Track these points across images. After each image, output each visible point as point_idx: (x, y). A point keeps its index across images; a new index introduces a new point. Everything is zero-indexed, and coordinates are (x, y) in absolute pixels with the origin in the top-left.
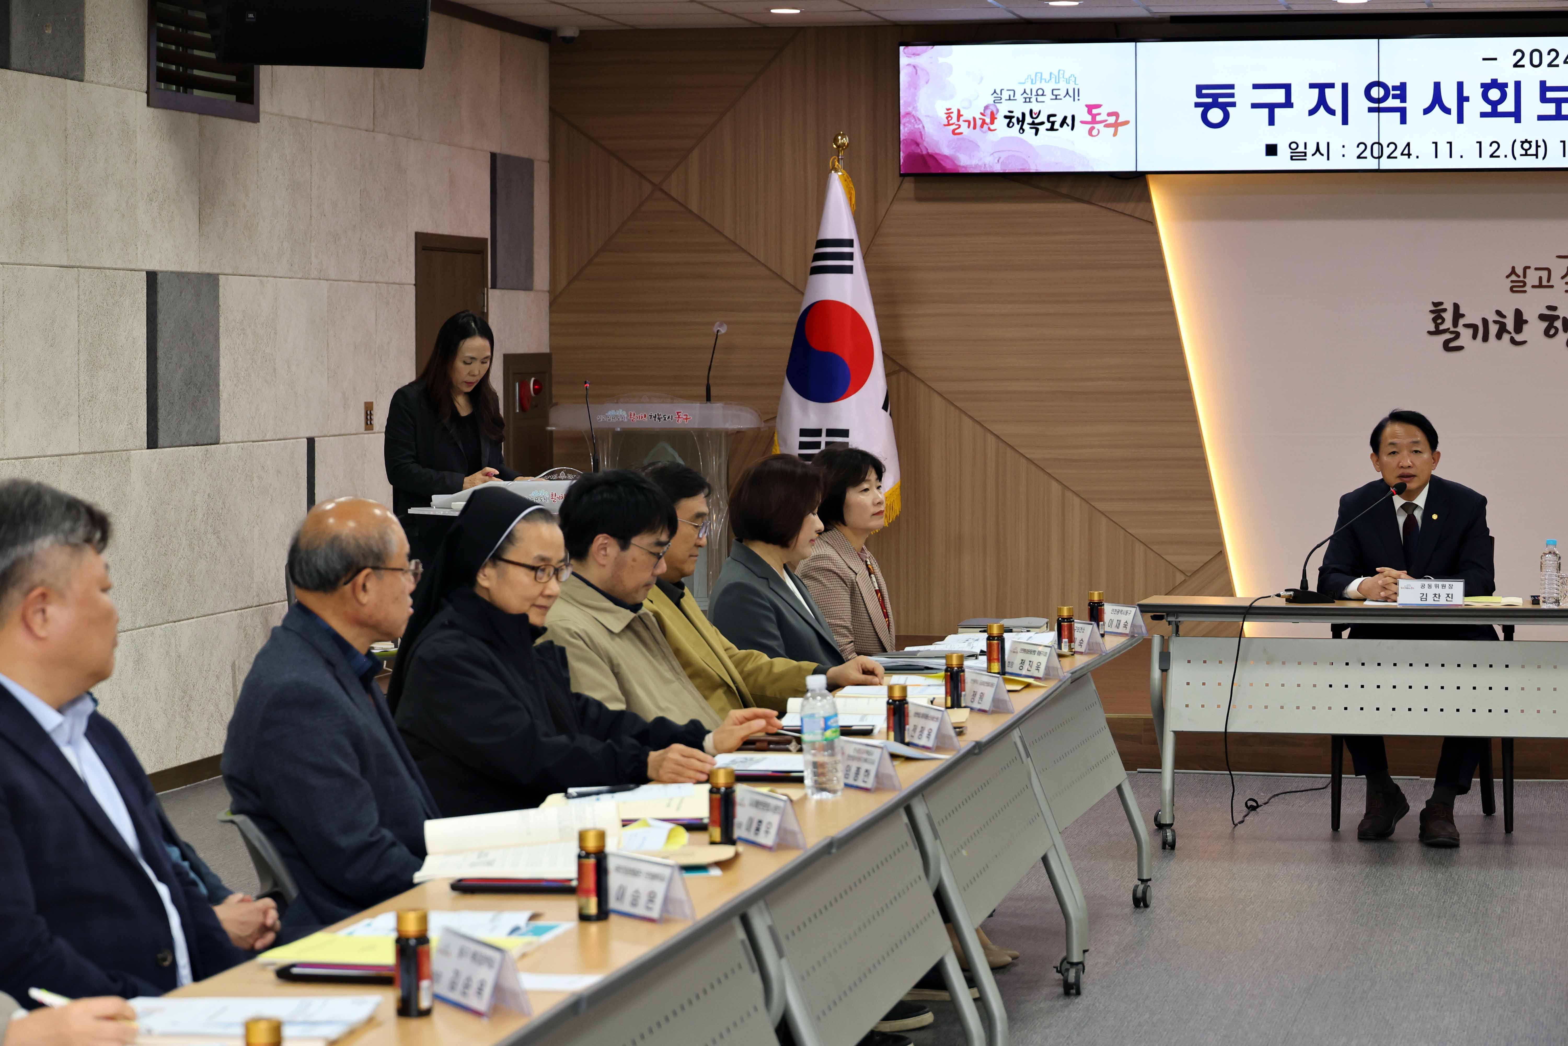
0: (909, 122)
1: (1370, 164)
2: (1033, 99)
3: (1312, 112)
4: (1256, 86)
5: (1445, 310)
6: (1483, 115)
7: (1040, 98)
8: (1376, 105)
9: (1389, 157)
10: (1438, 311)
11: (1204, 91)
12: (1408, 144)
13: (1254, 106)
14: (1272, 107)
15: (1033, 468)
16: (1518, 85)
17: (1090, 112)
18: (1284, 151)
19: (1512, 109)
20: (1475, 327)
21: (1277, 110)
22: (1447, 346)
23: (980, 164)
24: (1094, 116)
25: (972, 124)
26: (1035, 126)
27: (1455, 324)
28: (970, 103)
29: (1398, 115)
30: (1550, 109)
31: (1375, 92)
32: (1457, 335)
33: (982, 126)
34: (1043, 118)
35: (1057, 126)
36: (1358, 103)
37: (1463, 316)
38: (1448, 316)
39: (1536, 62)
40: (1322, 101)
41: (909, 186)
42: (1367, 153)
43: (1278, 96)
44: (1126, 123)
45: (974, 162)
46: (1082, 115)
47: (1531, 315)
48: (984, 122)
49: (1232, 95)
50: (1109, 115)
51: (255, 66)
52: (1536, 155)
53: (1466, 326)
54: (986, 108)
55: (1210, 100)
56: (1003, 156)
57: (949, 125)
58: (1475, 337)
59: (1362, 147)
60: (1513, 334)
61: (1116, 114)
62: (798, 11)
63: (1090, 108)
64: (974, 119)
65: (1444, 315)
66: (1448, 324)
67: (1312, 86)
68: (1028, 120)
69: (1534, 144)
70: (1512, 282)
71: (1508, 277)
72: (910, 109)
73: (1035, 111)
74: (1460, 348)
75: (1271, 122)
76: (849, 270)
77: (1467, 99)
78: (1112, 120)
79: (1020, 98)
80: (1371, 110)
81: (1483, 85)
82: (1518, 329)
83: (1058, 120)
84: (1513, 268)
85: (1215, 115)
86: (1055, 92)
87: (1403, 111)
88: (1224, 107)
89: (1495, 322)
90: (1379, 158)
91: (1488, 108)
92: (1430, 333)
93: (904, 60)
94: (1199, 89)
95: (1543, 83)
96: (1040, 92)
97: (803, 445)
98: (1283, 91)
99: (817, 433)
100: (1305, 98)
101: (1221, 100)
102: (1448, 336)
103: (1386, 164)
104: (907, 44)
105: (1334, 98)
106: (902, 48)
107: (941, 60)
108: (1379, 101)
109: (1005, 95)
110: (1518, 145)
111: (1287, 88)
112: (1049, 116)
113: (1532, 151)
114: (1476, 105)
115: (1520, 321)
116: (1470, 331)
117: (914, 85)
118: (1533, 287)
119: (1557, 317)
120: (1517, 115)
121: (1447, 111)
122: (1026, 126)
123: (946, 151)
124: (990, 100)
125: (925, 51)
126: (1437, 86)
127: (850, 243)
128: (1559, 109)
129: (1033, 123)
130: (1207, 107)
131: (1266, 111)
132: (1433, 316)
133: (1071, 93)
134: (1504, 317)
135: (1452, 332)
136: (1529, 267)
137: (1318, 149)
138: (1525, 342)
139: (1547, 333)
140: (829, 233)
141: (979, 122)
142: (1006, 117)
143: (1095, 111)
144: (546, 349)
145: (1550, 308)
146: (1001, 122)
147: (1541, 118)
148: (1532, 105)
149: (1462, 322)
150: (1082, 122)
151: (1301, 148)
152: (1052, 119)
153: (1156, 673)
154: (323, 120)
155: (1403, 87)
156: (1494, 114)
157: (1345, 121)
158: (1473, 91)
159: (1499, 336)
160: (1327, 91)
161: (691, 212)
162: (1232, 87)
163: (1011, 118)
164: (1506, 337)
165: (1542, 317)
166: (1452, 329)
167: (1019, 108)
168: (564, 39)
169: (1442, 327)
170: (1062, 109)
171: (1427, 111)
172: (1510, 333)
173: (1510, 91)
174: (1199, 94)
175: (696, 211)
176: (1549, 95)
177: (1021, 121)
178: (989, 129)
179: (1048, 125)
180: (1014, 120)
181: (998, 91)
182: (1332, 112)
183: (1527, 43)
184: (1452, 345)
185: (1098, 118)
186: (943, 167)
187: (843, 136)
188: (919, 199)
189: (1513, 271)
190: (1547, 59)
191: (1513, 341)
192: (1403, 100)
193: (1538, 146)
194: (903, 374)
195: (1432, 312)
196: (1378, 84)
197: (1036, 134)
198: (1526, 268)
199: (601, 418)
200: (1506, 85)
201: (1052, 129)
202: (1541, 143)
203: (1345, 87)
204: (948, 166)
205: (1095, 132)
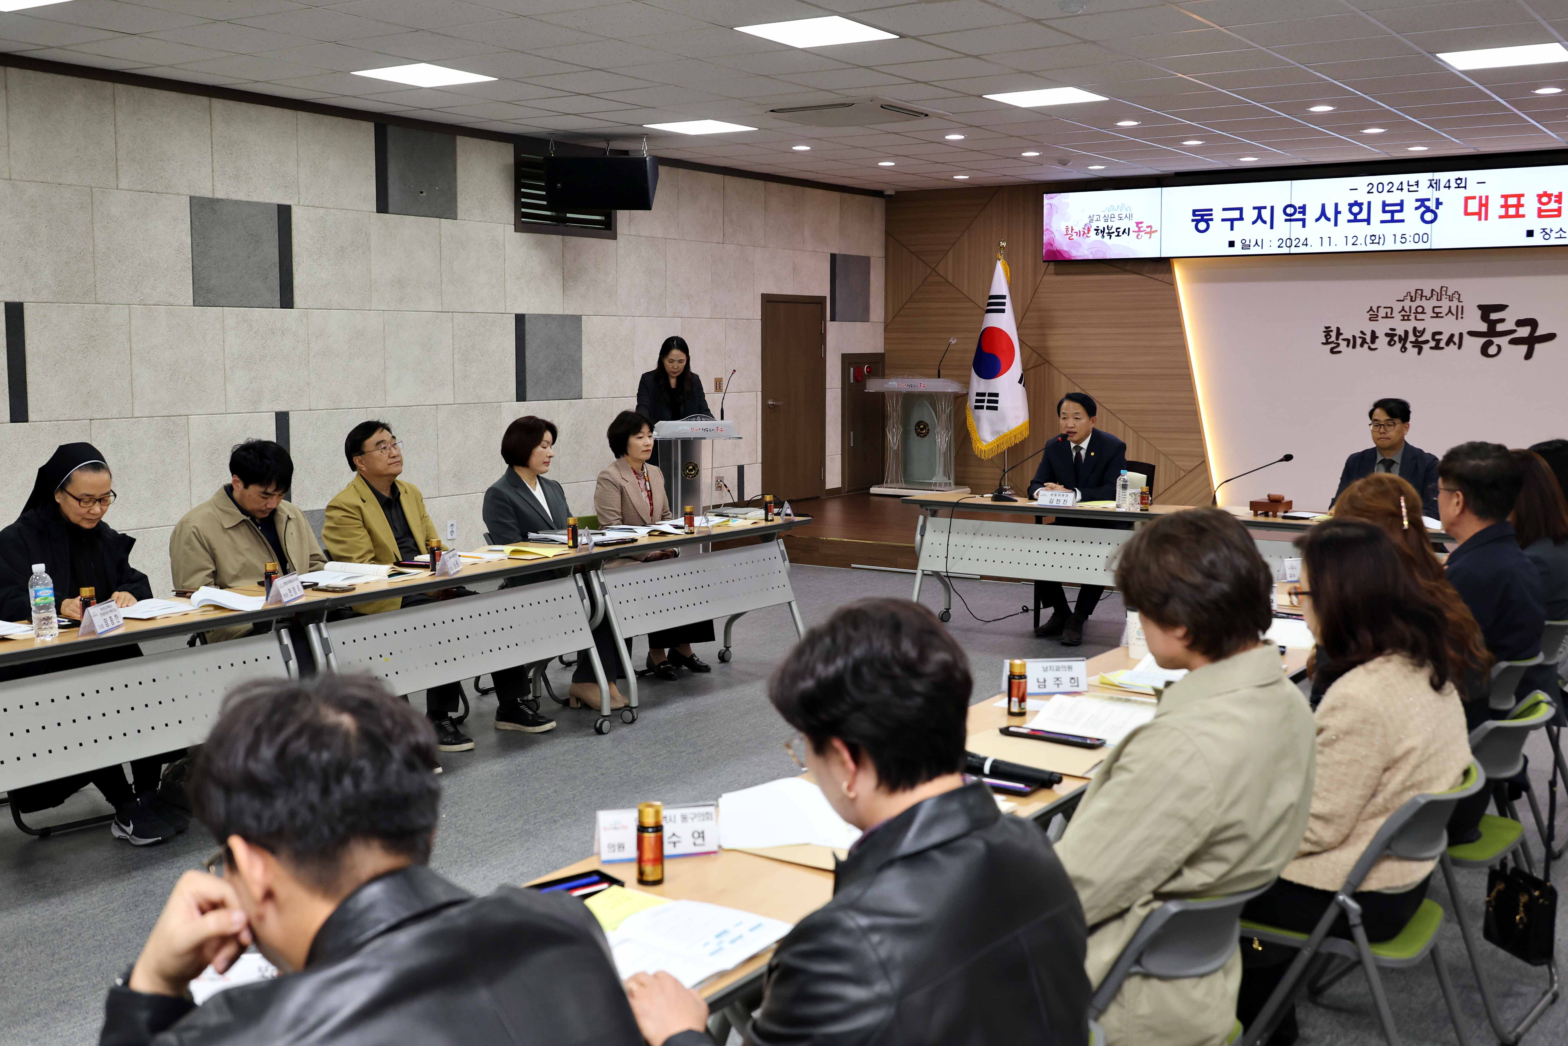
0: (1048, 234)
1: (1285, 250)
2: (1109, 220)
3: (1254, 223)
4: (1224, 209)
5: (1332, 331)
6: (1349, 221)
7: (1112, 219)
8: (1289, 218)
9: (1295, 246)
10: (1328, 332)
11: (1196, 213)
12: (1306, 239)
13: (1223, 220)
14: (1232, 220)
15: (1110, 414)
16: (1369, 203)
17: (1137, 226)
18: (1238, 245)
19: (1366, 217)
20: (1348, 341)
21: (1235, 222)
22: (1332, 351)
23: (1082, 254)
24: (1139, 228)
25: (1079, 234)
26: (1110, 234)
27: (1337, 339)
28: (1078, 222)
29: (1301, 222)
30: (1388, 217)
31: (1290, 210)
32: (1338, 345)
33: (1083, 235)
34: (1114, 230)
35: (1121, 234)
36: (1279, 216)
37: (1342, 334)
38: (1333, 334)
39: (1380, 190)
40: (1260, 216)
41: (1052, 267)
42: (1283, 245)
43: (1236, 214)
44: (1156, 231)
45: (1079, 254)
46: (1134, 228)
47: (1380, 333)
48: (1084, 233)
49: (1211, 215)
50: (1147, 227)
51: (613, 211)
52: (1379, 243)
53: (1343, 339)
54: (1086, 225)
55: (1200, 218)
56: (1094, 250)
57: (1067, 235)
58: (1348, 346)
59: (1281, 241)
60: (1370, 345)
61: (1150, 227)
62: (968, 177)
63: (1138, 223)
64: (1080, 231)
65: (1330, 333)
66: (1333, 339)
67: (1254, 208)
68: (1106, 231)
69: (1377, 237)
70: (1370, 315)
71: (1368, 312)
72: (1048, 227)
73: (1110, 226)
74: (1340, 352)
75: (1232, 229)
76: (1003, 311)
77: (1340, 212)
78: (1148, 230)
79: (1102, 220)
80: (1286, 220)
81: (1349, 204)
82: (1373, 342)
83: (1121, 230)
84: (1371, 307)
85: (1203, 226)
86: (1120, 216)
87: (1304, 220)
88: (1207, 221)
89: (1360, 337)
90: (1290, 247)
91: (1352, 217)
92: (1323, 343)
93: (1046, 201)
94: (1194, 211)
95: (1384, 202)
96: (1112, 216)
97: (977, 401)
98: (1238, 212)
99: (983, 395)
100: (1250, 215)
101: (1205, 217)
102: (1333, 345)
103: (1294, 250)
104: (1047, 193)
105: (1266, 214)
106: (1045, 195)
107: (1064, 201)
108: (1291, 215)
109: (1095, 218)
110: (1368, 237)
111: (1241, 209)
112: (1117, 229)
113: (1376, 241)
114: (1345, 216)
115: (1374, 337)
116: (1346, 343)
117: (1050, 214)
118: (1382, 317)
119: (1396, 335)
120: (1368, 221)
121: (1328, 219)
122: (1105, 235)
123: (1066, 249)
124: (1087, 221)
125: (1056, 196)
126: (1323, 206)
127: (1004, 297)
128: (1392, 216)
129: (1109, 233)
130: (1198, 221)
131: (1229, 222)
132: (1325, 334)
133: (1128, 216)
134: (1365, 334)
135: (1335, 343)
136: (1380, 307)
137: (1257, 243)
138: (1376, 349)
139: (1389, 344)
140: (994, 292)
141: (1082, 233)
142: (1095, 230)
143: (1140, 225)
144: (883, 352)
145: (1391, 329)
146: (1093, 232)
147: (1382, 222)
148: (1377, 214)
149: (1341, 337)
150: (1134, 231)
151: (1248, 243)
152: (1118, 230)
153: (918, 537)
154: (677, 238)
155: (1304, 207)
156: (1355, 220)
157: (1272, 227)
158: (1344, 208)
159: (1362, 345)
160: (1262, 210)
161: (948, 282)
162: (1211, 210)
163: (1098, 230)
164: (1366, 346)
165: (1387, 335)
166: (1335, 341)
167: (1102, 225)
168: (888, 196)
169: (1330, 341)
170: (1123, 225)
171: (1317, 220)
172: (1368, 343)
173: (1365, 207)
174: (1194, 215)
175: (951, 281)
176: (1387, 208)
177: (1103, 232)
178: (1087, 237)
179: (1116, 234)
180: (1099, 231)
181: (1092, 216)
182: (1265, 222)
183: (1375, 179)
184: (1335, 350)
185: (1142, 229)
186: (1064, 257)
187: (1003, 241)
188: (1056, 274)
189: (1371, 309)
190: (1387, 188)
191: (1370, 348)
192: (1304, 214)
193: (1380, 238)
194: (1047, 365)
195: (1324, 332)
196: (1291, 206)
197: (1110, 238)
198: (1378, 307)
199: (886, 386)
200: (1362, 204)
201: (1118, 235)
202: (1382, 236)
203: (1272, 208)
204: (1066, 256)
205: (1140, 237)
